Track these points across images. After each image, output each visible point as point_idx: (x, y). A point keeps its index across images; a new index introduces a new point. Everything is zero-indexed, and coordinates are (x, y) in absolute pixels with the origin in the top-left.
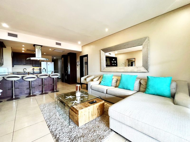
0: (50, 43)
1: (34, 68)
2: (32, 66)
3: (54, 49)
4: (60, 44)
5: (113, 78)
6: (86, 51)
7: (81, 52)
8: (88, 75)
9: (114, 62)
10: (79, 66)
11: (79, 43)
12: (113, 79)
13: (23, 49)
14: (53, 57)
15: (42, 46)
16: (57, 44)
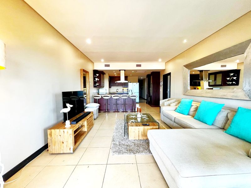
0: (131, 66)
1: (124, 88)
2: (122, 87)
3: (136, 71)
4: (140, 66)
5: (192, 104)
6: (169, 68)
7: (164, 70)
8: (170, 98)
9: (233, 78)
10: (162, 86)
11: (160, 60)
12: (192, 106)
13: (115, 74)
14: (140, 78)
15: (125, 70)
16: (138, 66)
